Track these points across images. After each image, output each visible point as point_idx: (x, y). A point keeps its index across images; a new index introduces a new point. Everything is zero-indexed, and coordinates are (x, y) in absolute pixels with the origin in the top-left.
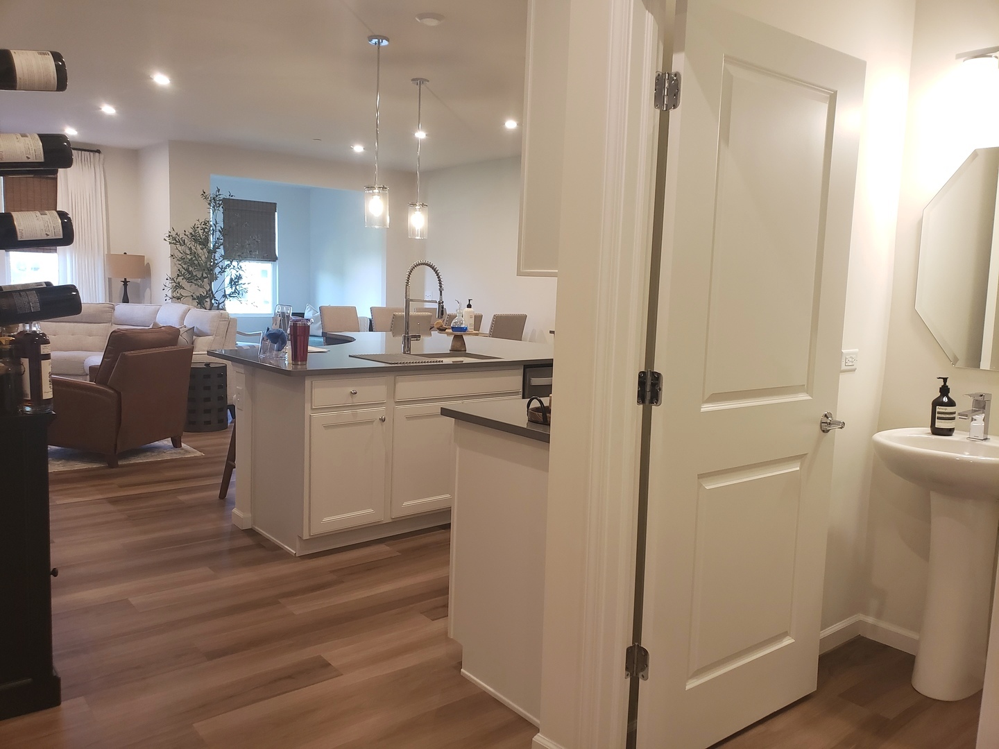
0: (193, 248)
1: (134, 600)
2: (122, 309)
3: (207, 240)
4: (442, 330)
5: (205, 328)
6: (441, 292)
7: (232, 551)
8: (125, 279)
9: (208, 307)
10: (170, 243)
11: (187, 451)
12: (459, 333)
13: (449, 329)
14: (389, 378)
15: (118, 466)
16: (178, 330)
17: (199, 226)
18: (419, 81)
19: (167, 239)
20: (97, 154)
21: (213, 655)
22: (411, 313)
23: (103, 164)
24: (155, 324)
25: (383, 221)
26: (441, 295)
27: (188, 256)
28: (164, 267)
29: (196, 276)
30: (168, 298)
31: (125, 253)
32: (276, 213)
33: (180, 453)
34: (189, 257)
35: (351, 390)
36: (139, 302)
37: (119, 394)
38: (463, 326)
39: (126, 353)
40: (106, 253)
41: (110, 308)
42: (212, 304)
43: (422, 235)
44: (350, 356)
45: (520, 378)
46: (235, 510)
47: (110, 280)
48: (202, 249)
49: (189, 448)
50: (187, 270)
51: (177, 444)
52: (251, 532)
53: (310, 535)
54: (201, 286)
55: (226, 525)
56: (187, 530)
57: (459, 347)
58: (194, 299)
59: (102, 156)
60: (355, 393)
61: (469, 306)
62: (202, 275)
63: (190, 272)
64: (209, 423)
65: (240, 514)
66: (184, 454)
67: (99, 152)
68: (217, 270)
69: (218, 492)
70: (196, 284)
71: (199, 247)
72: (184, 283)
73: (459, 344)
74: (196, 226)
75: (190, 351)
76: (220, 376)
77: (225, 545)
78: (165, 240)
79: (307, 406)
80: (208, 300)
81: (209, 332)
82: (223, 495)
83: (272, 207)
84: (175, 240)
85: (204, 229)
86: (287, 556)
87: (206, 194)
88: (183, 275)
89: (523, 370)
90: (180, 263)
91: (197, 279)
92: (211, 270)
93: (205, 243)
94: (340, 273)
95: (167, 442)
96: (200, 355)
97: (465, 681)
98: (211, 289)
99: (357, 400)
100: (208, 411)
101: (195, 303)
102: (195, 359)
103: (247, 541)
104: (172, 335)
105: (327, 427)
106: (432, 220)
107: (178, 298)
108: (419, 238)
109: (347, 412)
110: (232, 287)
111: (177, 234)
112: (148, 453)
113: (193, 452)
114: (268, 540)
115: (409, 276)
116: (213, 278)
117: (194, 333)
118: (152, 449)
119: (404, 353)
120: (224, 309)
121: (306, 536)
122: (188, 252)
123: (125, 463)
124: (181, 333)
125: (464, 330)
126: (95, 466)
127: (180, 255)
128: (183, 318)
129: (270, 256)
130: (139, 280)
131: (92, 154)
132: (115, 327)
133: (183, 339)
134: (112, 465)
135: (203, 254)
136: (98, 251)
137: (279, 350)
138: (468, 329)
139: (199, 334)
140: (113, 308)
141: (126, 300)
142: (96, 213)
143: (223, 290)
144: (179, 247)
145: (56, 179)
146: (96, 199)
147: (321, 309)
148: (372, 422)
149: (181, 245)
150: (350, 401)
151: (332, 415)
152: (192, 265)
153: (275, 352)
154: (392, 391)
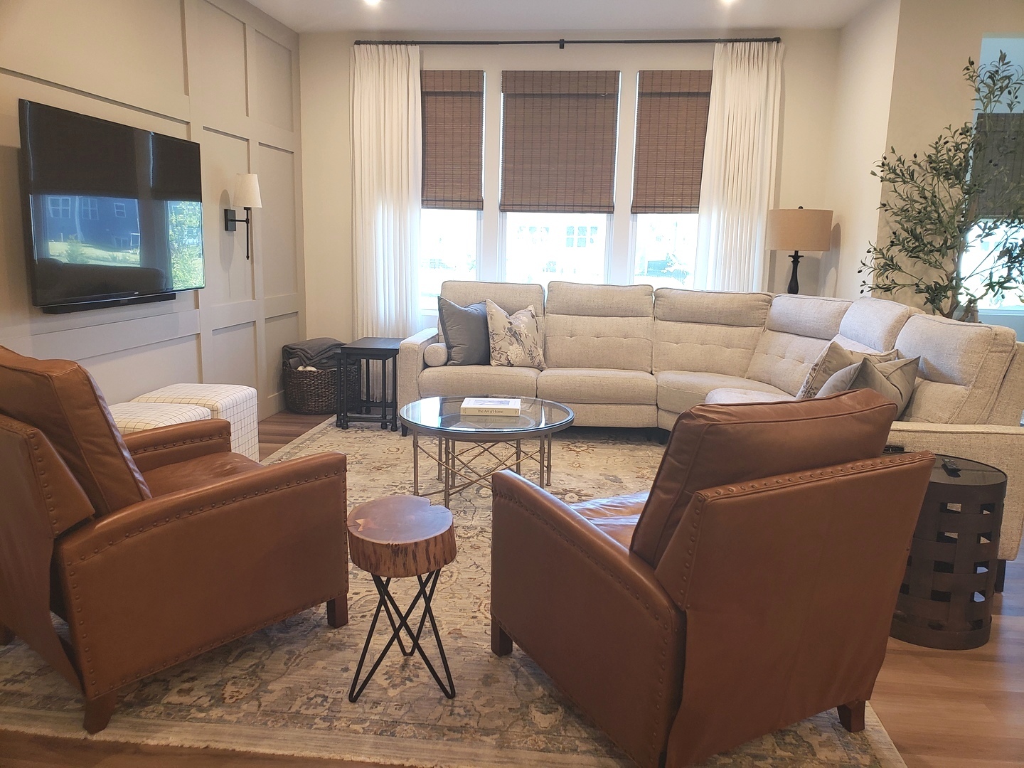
0: (929, 187)
2: (785, 304)
3: (961, 169)
8: (796, 252)
9: (947, 310)
10: (883, 180)
17: (950, 139)
19: (878, 171)
20: (775, 44)
23: (783, 61)
27: (917, 205)
28: (865, 229)
29: (931, 243)
30: (866, 289)
31: (801, 208)
36: (815, 293)
40: (771, 208)
41: (765, 301)
42: (956, 304)
47: (773, 254)
48: (949, 188)
50: (912, 233)
54: (936, 265)
58: (920, 291)
59: (782, 46)
62: (946, 242)
63: (917, 238)
67: (778, 40)
70: (925, 261)
72: (901, 258)
74: (943, 140)
78: (873, 174)
80: (948, 294)
84: (894, 172)
88: (902, 243)
90: (898, 218)
91: (932, 251)
92: (959, 234)
93: (955, 175)
98: (957, 271)
101: (921, 300)
107: (887, 289)
111: (899, 160)
117: (918, 371)
122: (916, 196)
127: (901, 203)
128: (894, 332)
130: (819, 254)
131: (766, 44)
136: (760, 208)
139: (932, 375)
140: (770, 302)
141: (793, 289)
142: (764, 140)
143: (987, 274)
144: (901, 187)
145: (708, 94)
146: (765, 120)
149: (904, 182)
152: (924, 221)
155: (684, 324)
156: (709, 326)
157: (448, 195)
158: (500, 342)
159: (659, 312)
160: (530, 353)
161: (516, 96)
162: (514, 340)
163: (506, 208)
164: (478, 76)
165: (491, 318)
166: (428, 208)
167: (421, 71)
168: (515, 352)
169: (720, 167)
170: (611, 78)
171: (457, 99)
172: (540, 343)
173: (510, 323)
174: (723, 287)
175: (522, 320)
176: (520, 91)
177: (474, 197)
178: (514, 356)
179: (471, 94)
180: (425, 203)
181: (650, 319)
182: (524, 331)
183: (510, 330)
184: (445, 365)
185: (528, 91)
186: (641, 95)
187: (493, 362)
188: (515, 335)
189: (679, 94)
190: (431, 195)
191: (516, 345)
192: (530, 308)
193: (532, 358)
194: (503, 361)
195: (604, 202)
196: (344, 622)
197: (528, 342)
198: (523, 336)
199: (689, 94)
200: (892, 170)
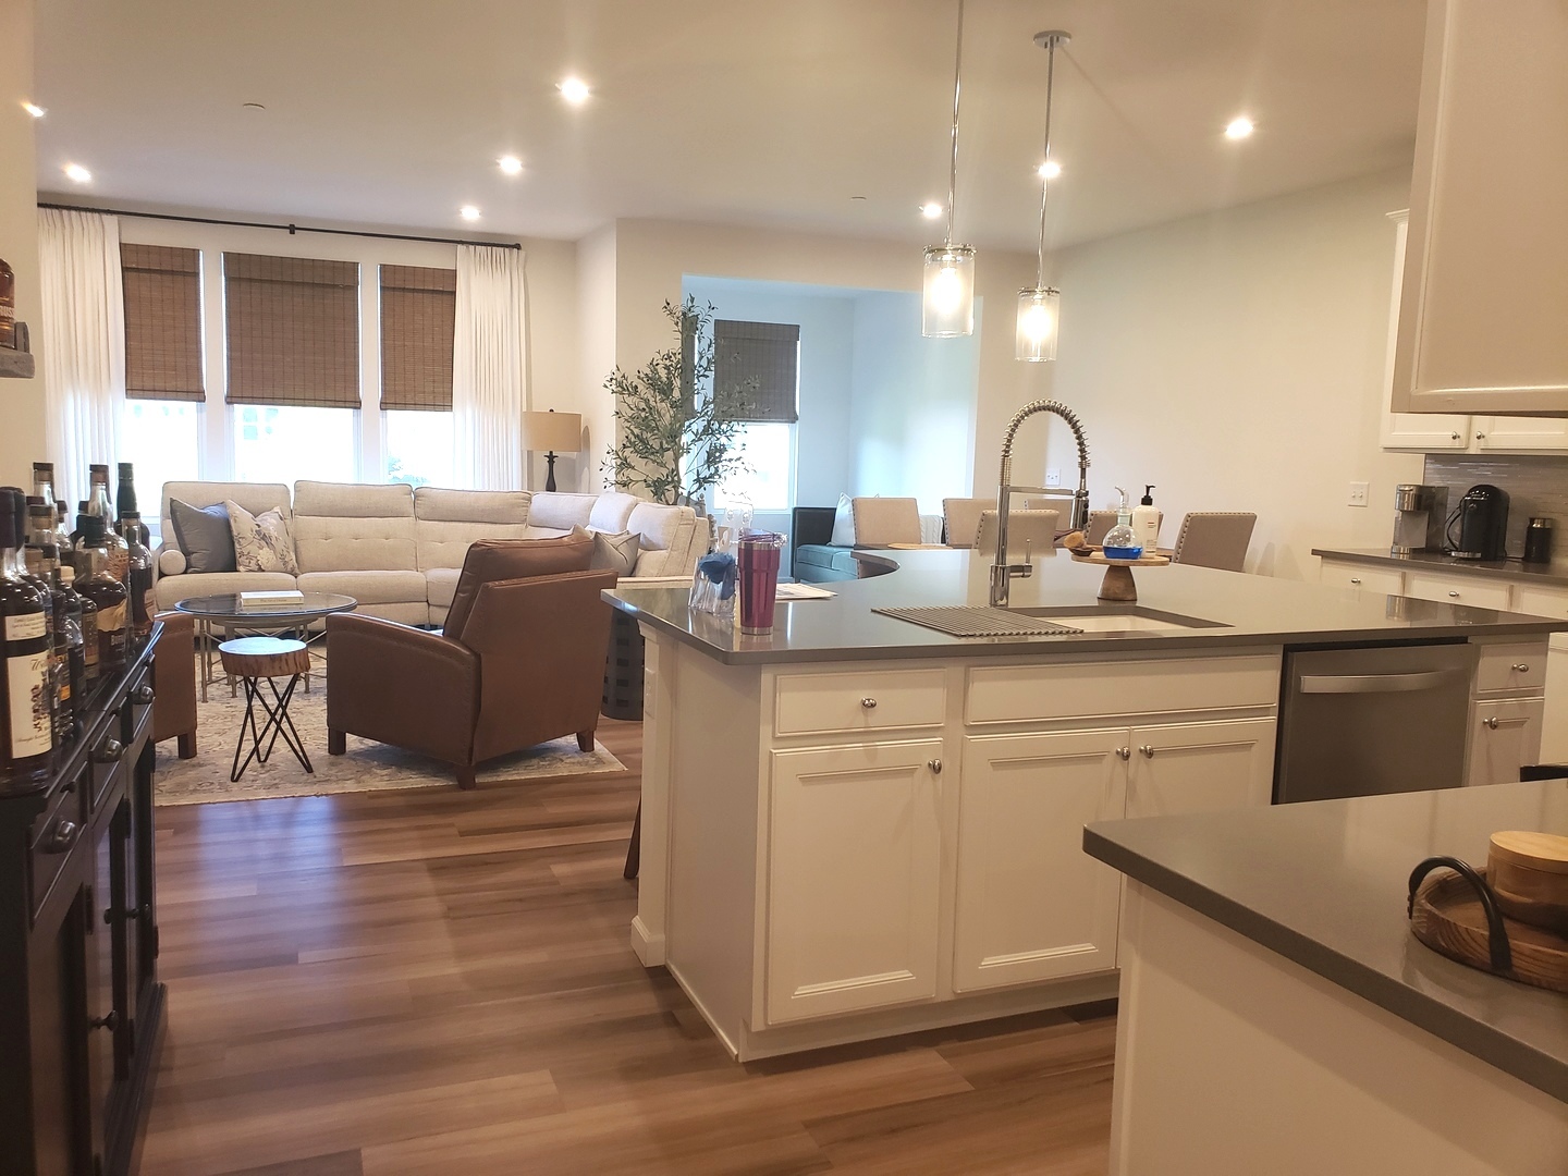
0: (652, 400)
2: (543, 501)
4: (1081, 553)
5: (656, 536)
6: (1083, 471)
8: (551, 452)
9: (670, 499)
10: (613, 392)
11: (600, 761)
12: (1121, 562)
13: (1099, 550)
14: (954, 671)
15: (475, 786)
16: (592, 545)
17: (660, 361)
18: (1051, 39)
19: (608, 384)
20: (515, 250)
22: (1012, 511)
23: (525, 262)
25: (960, 322)
26: (1083, 475)
28: (607, 434)
29: (652, 446)
30: (608, 484)
31: (552, 411)
32: (799, 342)
33: (587, 763)
34: (643, 414)
35: (863, 696)
36: (572, 490)
37: (478, 656)
38: (1129, 546)
39: (490, 584)
40: (525, 410)
41: (525, 498)
42: (678, 495)
43: (1045, 351)
44: (873, 611)
45: (1274, 677)
46: (637, 922)
47: (530, 454)
48: (662, 401)
49: (605, 754)
50: (638, 437)
51: (585, 743)
52: (661, 976)
53: (766, 1024)
54: (663, 465)
57: (1119, 595)
58: (649, 486)
59: (522, 253)
60: (873, 705)
61: (1147, 501)
62: (661, 443)
63: (643, 441)
65: (647, 933)
66: (593, 767)
67: (518, 247)
68: (684, 439)
69: (624, 862)
70: (654, 461)
72: (634, 459)
73: (1118, 586)
74: (655, 363)
78: (605, 386)
79: (765, 731)
80: (670, 487)
81: (661, 543)
82: (631, 871)
83: (792, 332)
84: (623, 388)
85: (667, 367)
87: (671, 306)
88: (633, 445)
89: (1280, 657)
90: (629, 425)
91: (654, 453)
92: (677, 438)
93: (667, 390)
94: (898, 438)
95: (571, 741)
98: (676, 469)
99: (876, 720)
101: (648, 492)
104: (589, 551)
105: (807, 780)
106: (1067, 323)
107: (624, 484)
108: (1038, 359)
109: (857, 746)
110: (709, 467)
111: (624, 376)
112: (535, 761)
113: (611, 763)
115: (1011, 435)
116: (679, 451)
117: (637, 543)
118: (541, 753)
119: (993, 609)
121: (758, 1025)
122: (643, 405)
123: (490, 780)
125: (1134, 554)
126: (439, 782)
127: (630, 413)
128: (626, 518)
129: (793, 418)
130: (574, 455)
131: (507, 250)
134: (465, 783)
136: (513, 411)
137: (724, 596)
138: (1144, 554)
139: (651, 547)
140: (530, 500)
141: (551, 487)
142: (512, 346)
143: (695, 471)
144: (630, 400)
145: (454, 293)
146: (512, 323)
147: (854, 503)
148: (910, 772)
149: (629, 394)
150: (860, 722)
151: (817, 754)
152: (648, 428)
153: (716, 601)
154: (960, 701)
155: (447, 523)
156: (473, 524)
157: (160, 384)
158: (247, 547)
159: (420, 511)
160: (283, 558)
161: (240, 279)
162: (263, 543)
163: (234, 400)
164: (192, 255)
165: (235, 521)
166: (133, 398)
167: (120, 244)
168: (265, 556)
169: (471, 366)
170: (351, 269)
171: (167, 278)
172: (292, 548)
173: (259, 526)
174: (483, 487)
175: (270, 523)
176: (246, 275)
177: (194, 388)
178: (265, 561)
179: (185, 274)
180: (129, 392)
181: (412, 519)
182: (274, 534)
183: (258, 532)
184: (185, 573)
185: (255, 275)
186: (383, 288)
187: (241, 568)
188: (264, 538)
189: (423, 291)
190: (137, 384)
191: (266, 549)
192: (277, 509)
193: (285, 563)
194: (253, 565)
195: (350, 397)
196: (194, 754)
197: (280, 546)
198: (274, 539)
199: (433, 291)
200: (620, 384)
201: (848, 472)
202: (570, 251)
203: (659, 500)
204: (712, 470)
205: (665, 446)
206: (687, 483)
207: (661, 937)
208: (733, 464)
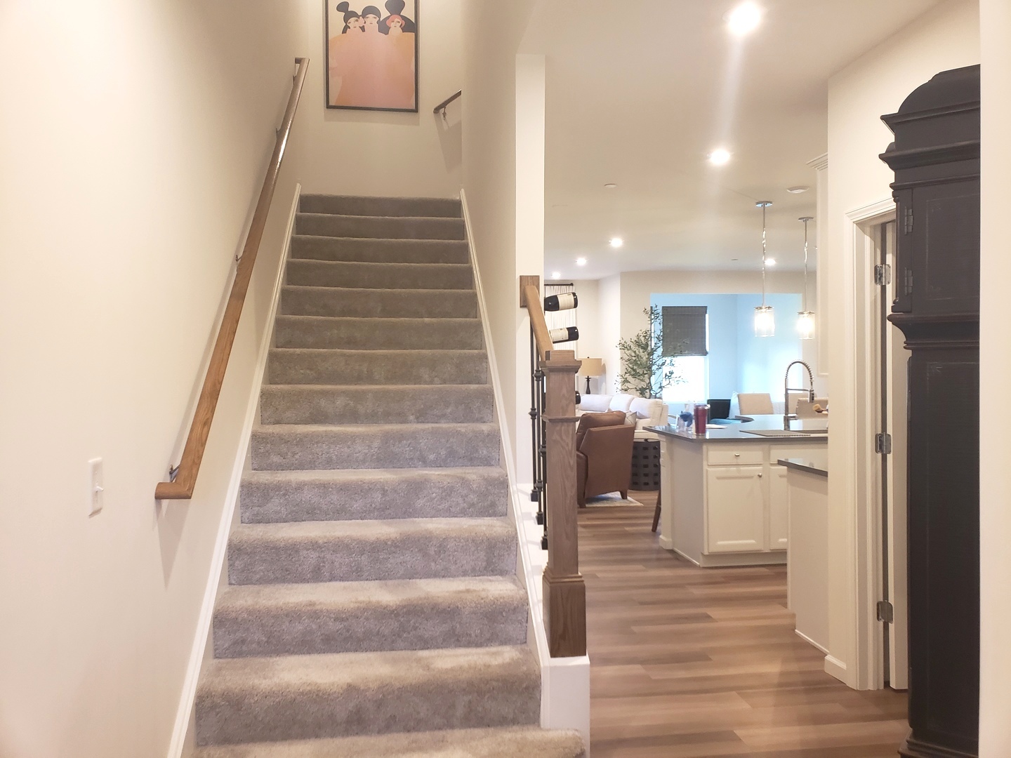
0: (637, 351)
1: (599, 575)
2: (587, 399)
3: (647, 345)
4: (819, 411)
5: (644, 413)
7: (658, 560)
8: (588, 376)
9: (648, 396)
10: (620, 349)
11: (631, 502)
14: (766, 446)
15: (585, 507)
16: (624, 415)
17: (641, 334)
18: (805, 219)
19: (618, 346)
21: (642, 603)
24: (609, 410)
25: (769, 332)
28: (615, 367)
29: (639, 372)
30: (618, 390)
31: (588, 357)
32: (707, 316)
33: (626, 502)
34: (634, 358)
35: (735, 453)
36: (598, 393)
37: (587, 457)
39: (591, 429)
42: (651, 394)
43: (810, 335)
44: (740, 431)
46: (661, 536)
48: (644, 352)
49: (633, 500)
50: (632, 368)
51: (624, 496)
52: (672, 551)
53: (709, 552)
54: (643, 380)
55: (655, 546)
56: (630, 546)
58: (637, 390)
59: (574, 287)
60: (739, 456)
63: (634, 370)
64: (646, 484)
65: (665, 539)
66: (629, 504)
67: (572, 285)
68: (654, 368)
69: (651, 528)
70: (639, 379)
71: (641, 351)
72: (630, 378)
74: (639, 335)
75: (633, 429)
76: (655, 448)
77: (654, 556)
78: (616, 347)
79: (705, 463)
80: (648, 391)
81: (647, 416)
82: (654, 529)
83: (703, 310)
84: (624, 347)
85: (645, 337)
86: (694, 566)
87: (646, 308)
88: (630, 372)
90: (627, 363)
91: (640, 375)
92: (650, 368)
93: (645, 347)
95: (617, 495)
96: (640, 434)
97: (798, 636)
98: (650, 383)
99: (740, 461)
100: (646, 475)
101: (638, 393)
102: (636, 435)
103: (669, 555)
104: (621, 418)
105: (718, 479)
107: (626, 390)
108: (807, 338)
109: (734, 469)
110: (666, 380)
111: (625, 342)
113: (636, 503)
114: (682, 557)
115: (788, 371)
116: (651, 374)
117: (637, 416)
119: (785, 429)
120: (660, 398)
121: (706, 553)
122: (633, 354)
123: (590, 506)
124: (627, 416)
127: (628, 358)
128: (629, 405)
129: (705, 353)
130: (598, 377)
131: (568, 287)
132: (584, 412)
133: (629, 421)
134: (582, 506)
135: (644, 356)
137: (688, 426)
139: (641, 417)
143: (659, 383)
144: (628, 352)
147: (738, 396)
148: (751, 477)
149: (628, 350)
150: (735, 462)
151: (721, 471)
152: (636, 364)
153: (686, 428)
154: (767, 456)
200: (623, 345)
201: (737, 380)
202: (596, 284)
203: (643, 397)
204: (668, 382)
205: (645, 372)
206: (655, 388)
207: (671, 540)
208: (677, 379)
